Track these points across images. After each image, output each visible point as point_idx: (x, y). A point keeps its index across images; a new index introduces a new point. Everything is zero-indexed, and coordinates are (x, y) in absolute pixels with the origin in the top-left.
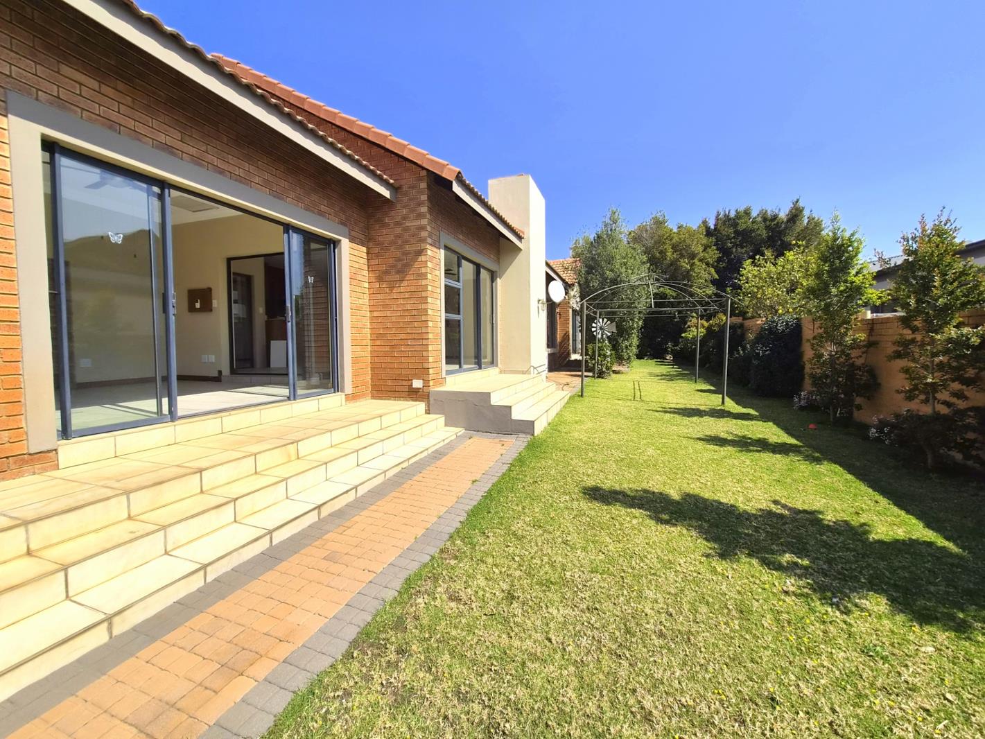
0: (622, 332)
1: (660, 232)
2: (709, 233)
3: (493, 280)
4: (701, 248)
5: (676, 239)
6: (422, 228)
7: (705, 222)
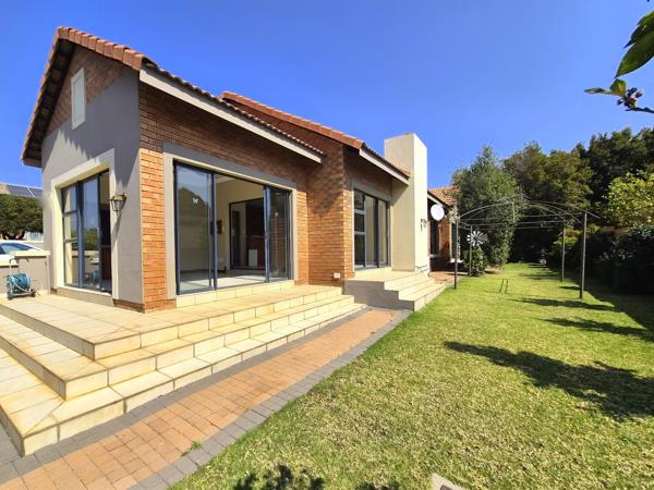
0: (494, 240)
1: (534, 159)
2: (583, 154)
3: (387, 207)
4: (574, 169)
5: (548, 163)
6: (340, 179)
7: (579, 146)
